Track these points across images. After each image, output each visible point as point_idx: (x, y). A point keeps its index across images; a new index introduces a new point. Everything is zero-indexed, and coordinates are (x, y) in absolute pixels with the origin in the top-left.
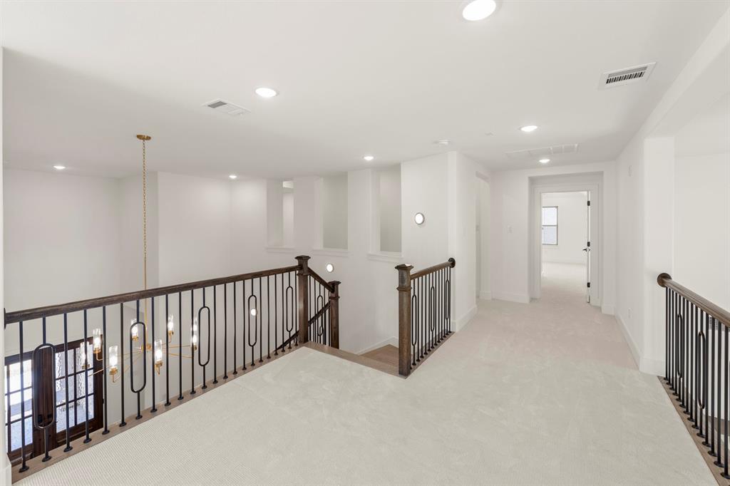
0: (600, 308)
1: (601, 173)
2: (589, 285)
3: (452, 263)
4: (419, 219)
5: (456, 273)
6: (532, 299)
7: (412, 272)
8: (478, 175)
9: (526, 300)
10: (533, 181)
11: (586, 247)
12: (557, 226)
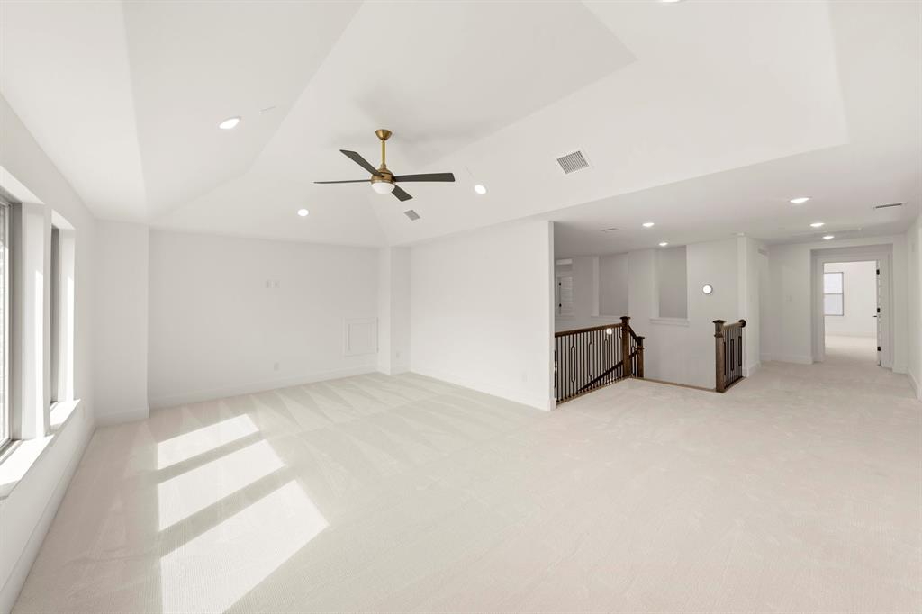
0: (891, 370)
1: (892, 245)
2: (879, 349)
3: (743, 323)
4: (707, 290)
5: (746, 332)
6: (815, 362)
7: (725, 324)
8: (761, 252)
9: (810, 362)
10: (814, 253)
11: (875, 313)
12: (843, 294)
